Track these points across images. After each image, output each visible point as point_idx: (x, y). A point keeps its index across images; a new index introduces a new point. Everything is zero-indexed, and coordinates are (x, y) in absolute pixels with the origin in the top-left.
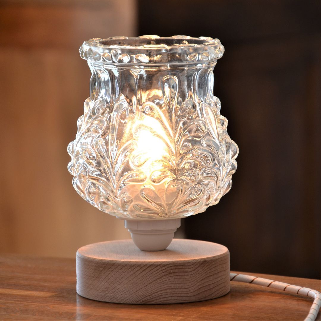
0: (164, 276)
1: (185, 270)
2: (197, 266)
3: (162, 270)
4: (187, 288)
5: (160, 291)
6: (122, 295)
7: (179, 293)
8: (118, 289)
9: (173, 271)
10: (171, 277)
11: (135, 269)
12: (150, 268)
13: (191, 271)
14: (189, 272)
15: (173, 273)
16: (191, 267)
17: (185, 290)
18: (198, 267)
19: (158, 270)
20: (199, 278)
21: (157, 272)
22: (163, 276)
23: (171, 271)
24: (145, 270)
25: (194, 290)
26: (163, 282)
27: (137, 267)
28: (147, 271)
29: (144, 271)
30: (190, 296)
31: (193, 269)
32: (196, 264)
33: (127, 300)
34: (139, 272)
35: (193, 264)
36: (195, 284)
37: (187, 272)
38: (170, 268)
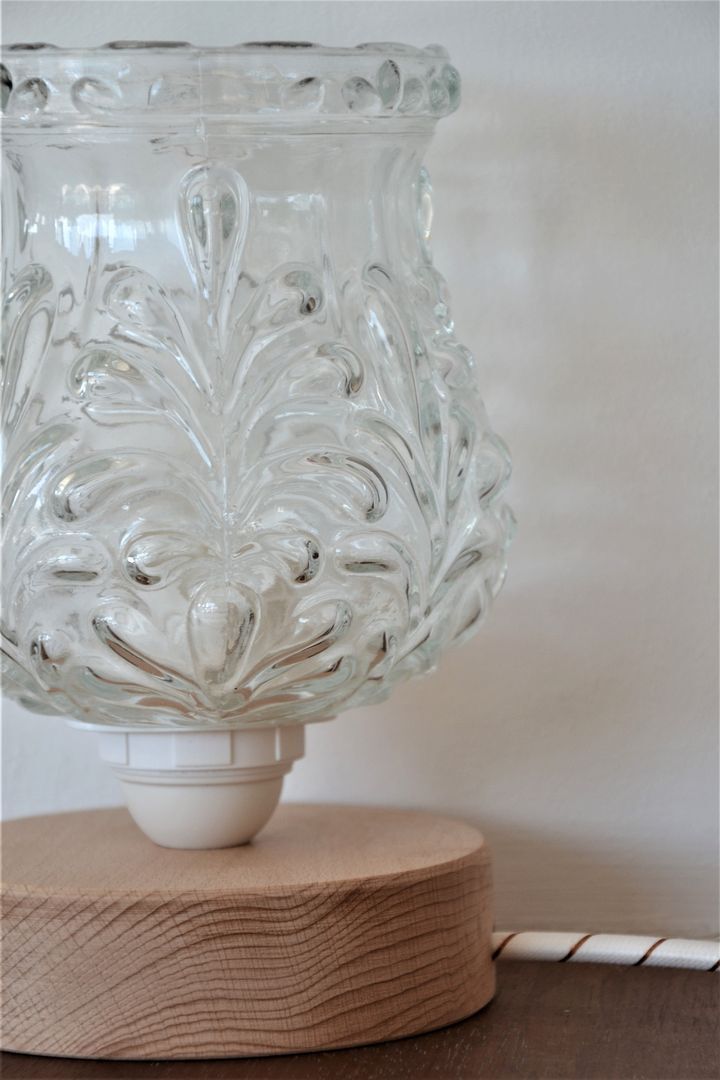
0: (186, 950)
1: (268, 927)
2: (322, 910)
3: (177, 926)
4: (276, 999)
5: (170, 1007)
6: (28, 1019)
7: (245, 1015)
8: (14, 998)
9: (221, 929)
10: (211, 951)
11: (73, 917)
12: (132, 918)
13: (298, 931)
14: (289, 934)
15: (221, 936)
16: (295, 913)
17: (271, 1005)
18: (327, 915)
19: (160, 924)
20: (329, 960)
21: (158, 931)
22: (179, 949)
23: (213, 928)
24: (110, 923)
25: (308, 1006)
26: (179, 975)
27: (82, 911)
28: (119, 928)
29: (107, 926)
30: (291, 1027)
31: (306, 921)
32: (317, 902)
33: (47, 1039)
34: (90, 931)
35: (305, 904)
36: (314, 980)
37: (278, 935)
38: (210, 918)
